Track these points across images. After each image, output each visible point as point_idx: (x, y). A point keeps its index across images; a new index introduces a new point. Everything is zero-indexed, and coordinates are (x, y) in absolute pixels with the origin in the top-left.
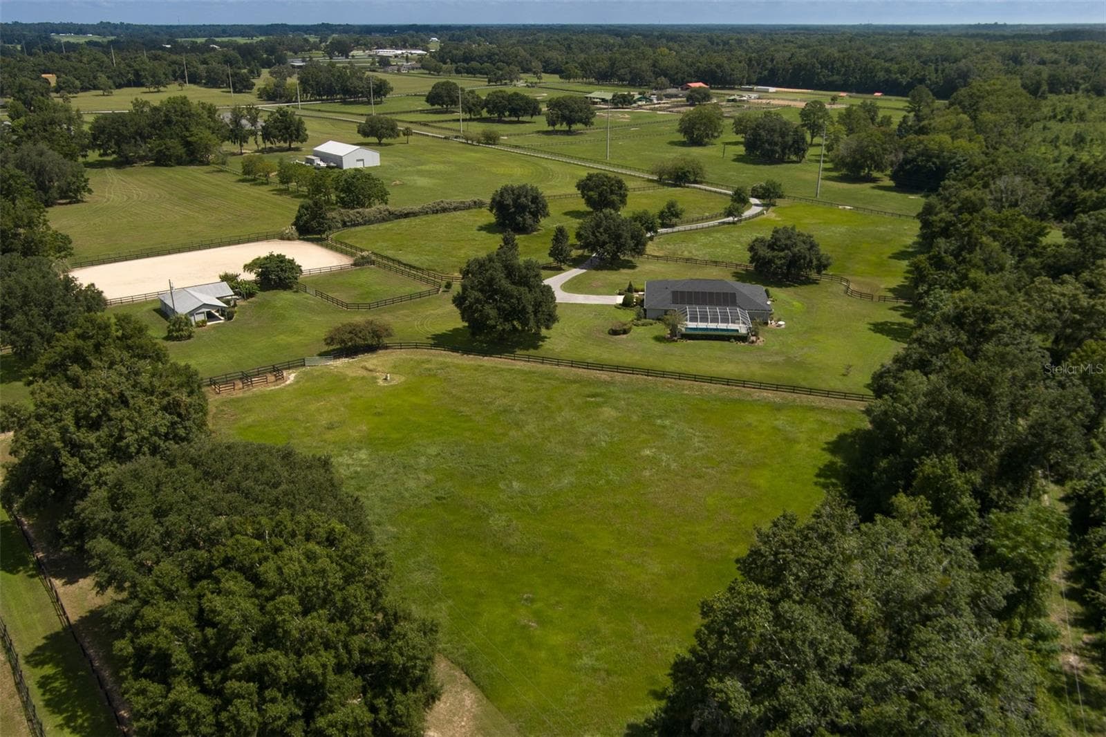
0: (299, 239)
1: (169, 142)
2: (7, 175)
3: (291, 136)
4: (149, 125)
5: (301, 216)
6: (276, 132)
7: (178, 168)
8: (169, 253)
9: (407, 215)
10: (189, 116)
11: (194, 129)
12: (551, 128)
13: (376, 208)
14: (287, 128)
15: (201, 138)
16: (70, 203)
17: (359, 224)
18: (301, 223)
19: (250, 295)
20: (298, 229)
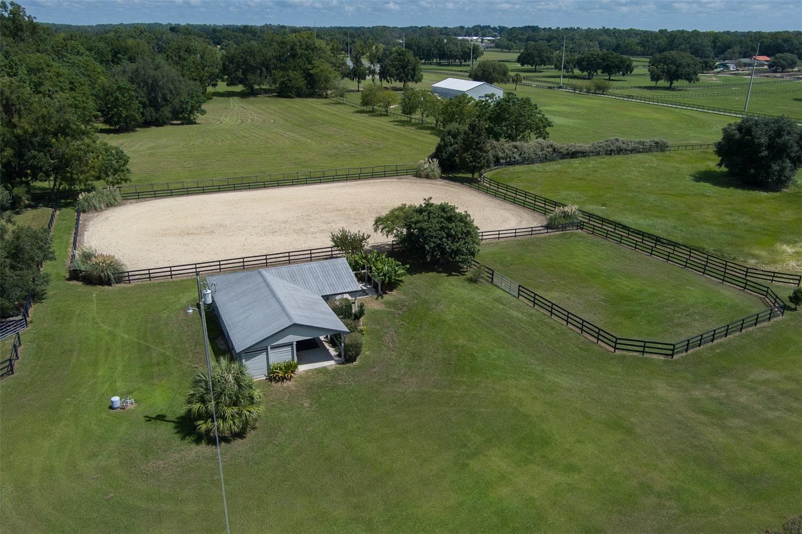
0: (441, 178)
1: (291, 74)
2: (115, 87)
3: (407, 76)
4: (275, 57)
5: (446, 146)
6: (393, 70)
7: (299, 100)
8: (264, 186)
9: (573, 155)
10: (313, 50)
11: (316, 62)
12: (653, 84)
13: (532, 143)
14: (404, 67)
15: (322, 71)
16: (182, 124)
17: (516, 163)
18: (445, 156)
19: (390, 285)
20: (441, 164)
